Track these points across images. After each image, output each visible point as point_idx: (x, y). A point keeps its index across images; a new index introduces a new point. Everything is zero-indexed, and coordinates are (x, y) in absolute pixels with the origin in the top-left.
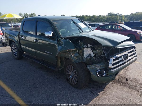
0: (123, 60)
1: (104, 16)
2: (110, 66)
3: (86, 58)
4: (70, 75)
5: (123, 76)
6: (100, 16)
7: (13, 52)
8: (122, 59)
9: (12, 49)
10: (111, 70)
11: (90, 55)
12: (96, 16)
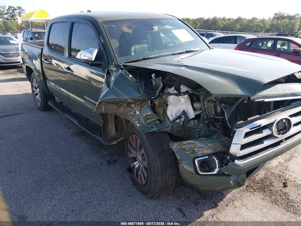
0: (275, 134)
1: (263, 21)
2: (235, 149)
3: (174, 121)
4: (135, 159)
5: (276, 172)
6: (254, 19)
7: (35, 94)
8: (272, 133)
9: (32, 86)
10: (237, 162)
11: (184, 113)
12: (245, 19)
